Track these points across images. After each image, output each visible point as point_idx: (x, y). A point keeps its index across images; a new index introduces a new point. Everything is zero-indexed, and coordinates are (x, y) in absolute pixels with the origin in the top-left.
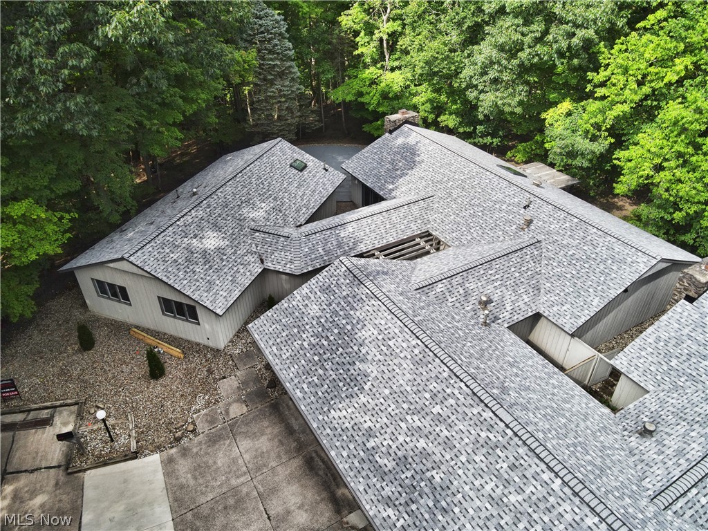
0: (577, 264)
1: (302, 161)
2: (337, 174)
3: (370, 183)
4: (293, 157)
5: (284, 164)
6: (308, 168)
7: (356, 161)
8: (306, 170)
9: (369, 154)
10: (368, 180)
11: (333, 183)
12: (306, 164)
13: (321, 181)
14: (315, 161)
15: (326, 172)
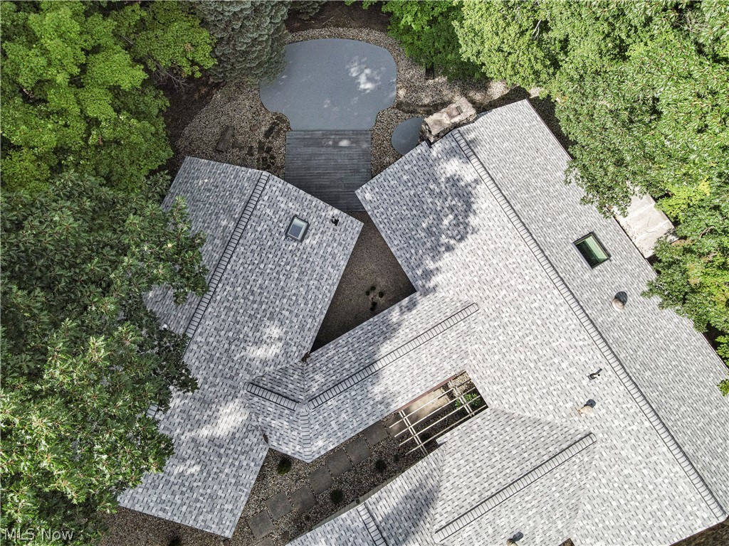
0: (629, 491)
1: (301, 215)
2: (351, 225)
3: (396, 248)
4: (288, 211)
5: (277, 235)
6: (310, 228)
7: (377, 190)
8: (307, 235)
9: (396, 182)
10: (393, 239)
11: (345, 249)
12: (307, 222)
13: (329, 249)
14: (319, 208)
15: (336, 225)
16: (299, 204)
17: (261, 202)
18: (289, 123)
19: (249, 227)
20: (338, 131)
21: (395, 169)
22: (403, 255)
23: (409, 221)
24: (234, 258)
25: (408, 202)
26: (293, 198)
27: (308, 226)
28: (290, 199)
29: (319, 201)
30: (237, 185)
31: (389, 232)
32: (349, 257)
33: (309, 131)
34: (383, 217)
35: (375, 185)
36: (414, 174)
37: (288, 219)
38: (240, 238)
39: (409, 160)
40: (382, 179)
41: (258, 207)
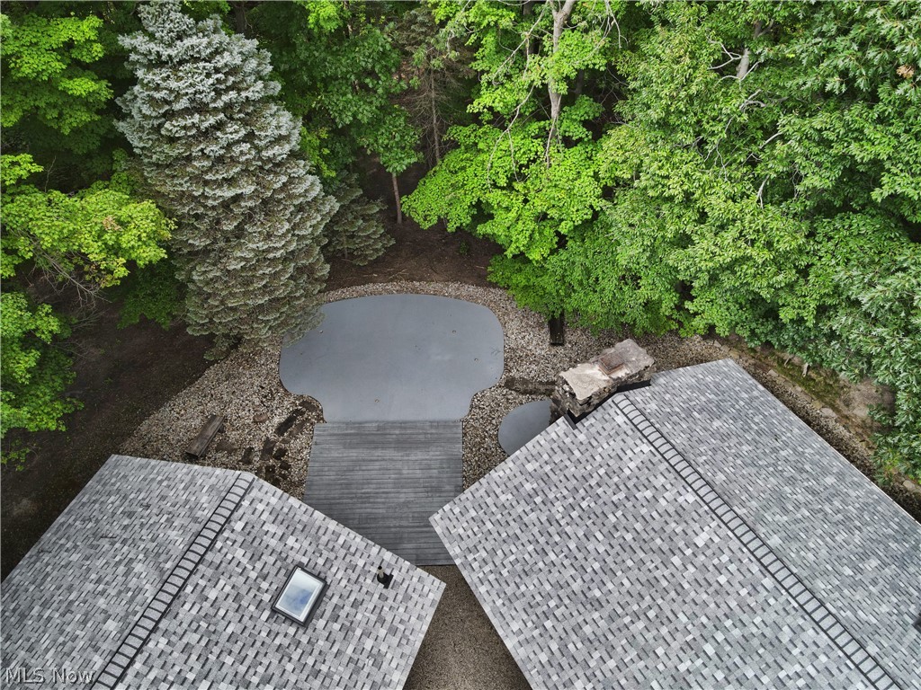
1: (312, 564)
2: (419, 587)
3: (516, 640)
4: (284, 555)
5: (252, 608)
6: (329, 593)
7: (473, 513)
8: (321, 609)
9: (510, 497)
10: (508, 618)
11: (404, 642)
12: (324, 580)
13: (368, 644)
14: (353, 550)
15: (386, 587)
16: (309, 539)
17: (226, 534)
18: (321, 411)
19: (189, 589)
20: (405, 423)
21: (508, 471)
22: (532, 656)
23: (542, 576)
24: (138, 666)
25: (538, 535)
26: (300, 527)
27: (326, 587)
28: (291, 528)
29: (353, 534)
30: (187, 501)
31: (499, 603)
32: (411, 661)
33: (354, 423)
34: (487, 569)
35: (469, 505)
36: (545, 479)
37: (283, 571)
38: (164, 615)
39: (534, 452)
40: (482, 492)
41: (219, 545)
